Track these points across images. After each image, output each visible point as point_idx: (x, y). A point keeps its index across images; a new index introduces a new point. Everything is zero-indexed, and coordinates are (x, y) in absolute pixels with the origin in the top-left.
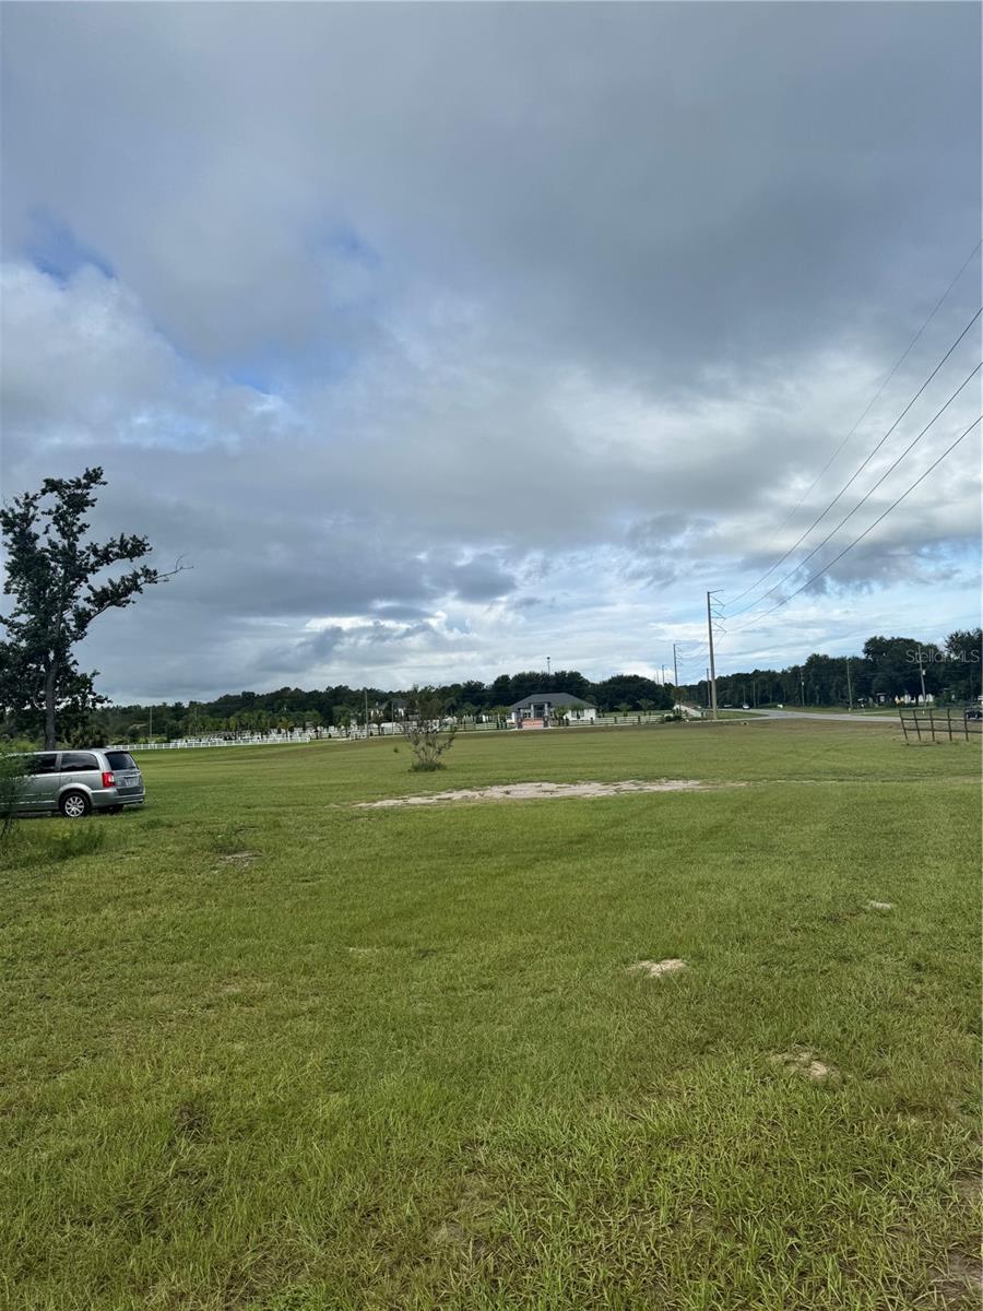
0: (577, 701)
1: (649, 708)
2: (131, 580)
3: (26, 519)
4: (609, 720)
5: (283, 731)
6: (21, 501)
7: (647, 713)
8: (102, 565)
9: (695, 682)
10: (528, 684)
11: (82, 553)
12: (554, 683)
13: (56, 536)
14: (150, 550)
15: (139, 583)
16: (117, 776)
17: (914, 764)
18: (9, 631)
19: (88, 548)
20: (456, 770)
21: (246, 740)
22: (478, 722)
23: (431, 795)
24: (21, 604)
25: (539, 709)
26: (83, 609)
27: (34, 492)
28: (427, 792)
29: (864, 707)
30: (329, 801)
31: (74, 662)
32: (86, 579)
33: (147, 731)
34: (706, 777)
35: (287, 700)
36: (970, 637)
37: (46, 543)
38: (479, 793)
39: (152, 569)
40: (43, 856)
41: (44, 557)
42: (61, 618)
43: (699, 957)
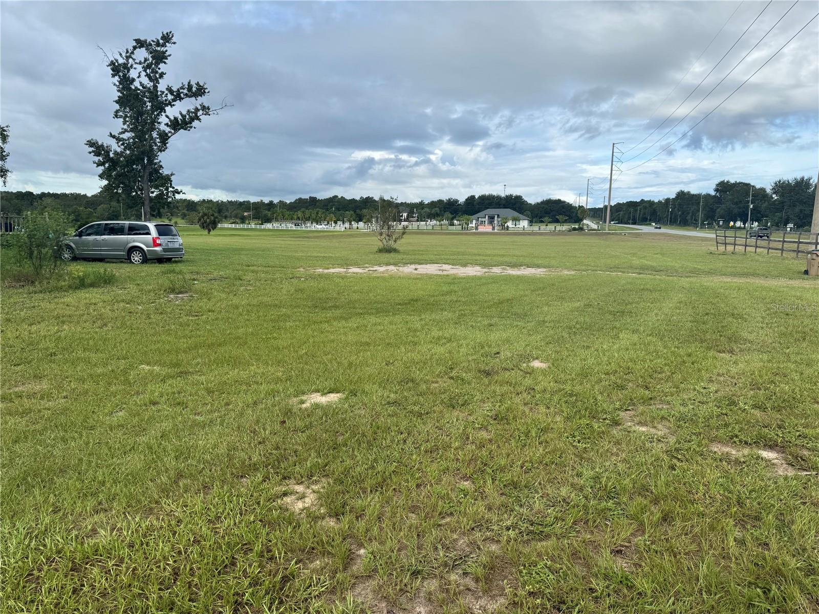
0: (516, 214)
1: (565, 221)
2: (194, 112)
3: (127, 68)
4: (535, 228)
5: (330, 223)
6: (124, 55)
7: (562, 224)
8: (176, 101)
9: (601, 206)
10: (487, 202)
11: (163, 92)
12: (504, 202)
13: (145, 80)
14: (209, 92)
15: (198, 115)
16: (163, 240)
17: (702, 266)
18: (118, 143)
19: (167, 89)
20: (404, 253)
21: (306, 227)
22: (451, 225)
23: (367, 267)
24: (126, 125)
25: (491, 218)
26: (164, 131)
27: (130, 48)
28: (367, 265)
29: (708, 228)
30: (301, 266)
31: (161, 166)
32: (165, 110)
33: (250, 217)
34: (553, 267)
35: (336, 203)
36: (789, 184)
37: (139, 84)
38: (398, 268)
39: (207, 106)
40: (65, 286)
41: (138, 94)
42: (151, 136)
43: (354, 393)
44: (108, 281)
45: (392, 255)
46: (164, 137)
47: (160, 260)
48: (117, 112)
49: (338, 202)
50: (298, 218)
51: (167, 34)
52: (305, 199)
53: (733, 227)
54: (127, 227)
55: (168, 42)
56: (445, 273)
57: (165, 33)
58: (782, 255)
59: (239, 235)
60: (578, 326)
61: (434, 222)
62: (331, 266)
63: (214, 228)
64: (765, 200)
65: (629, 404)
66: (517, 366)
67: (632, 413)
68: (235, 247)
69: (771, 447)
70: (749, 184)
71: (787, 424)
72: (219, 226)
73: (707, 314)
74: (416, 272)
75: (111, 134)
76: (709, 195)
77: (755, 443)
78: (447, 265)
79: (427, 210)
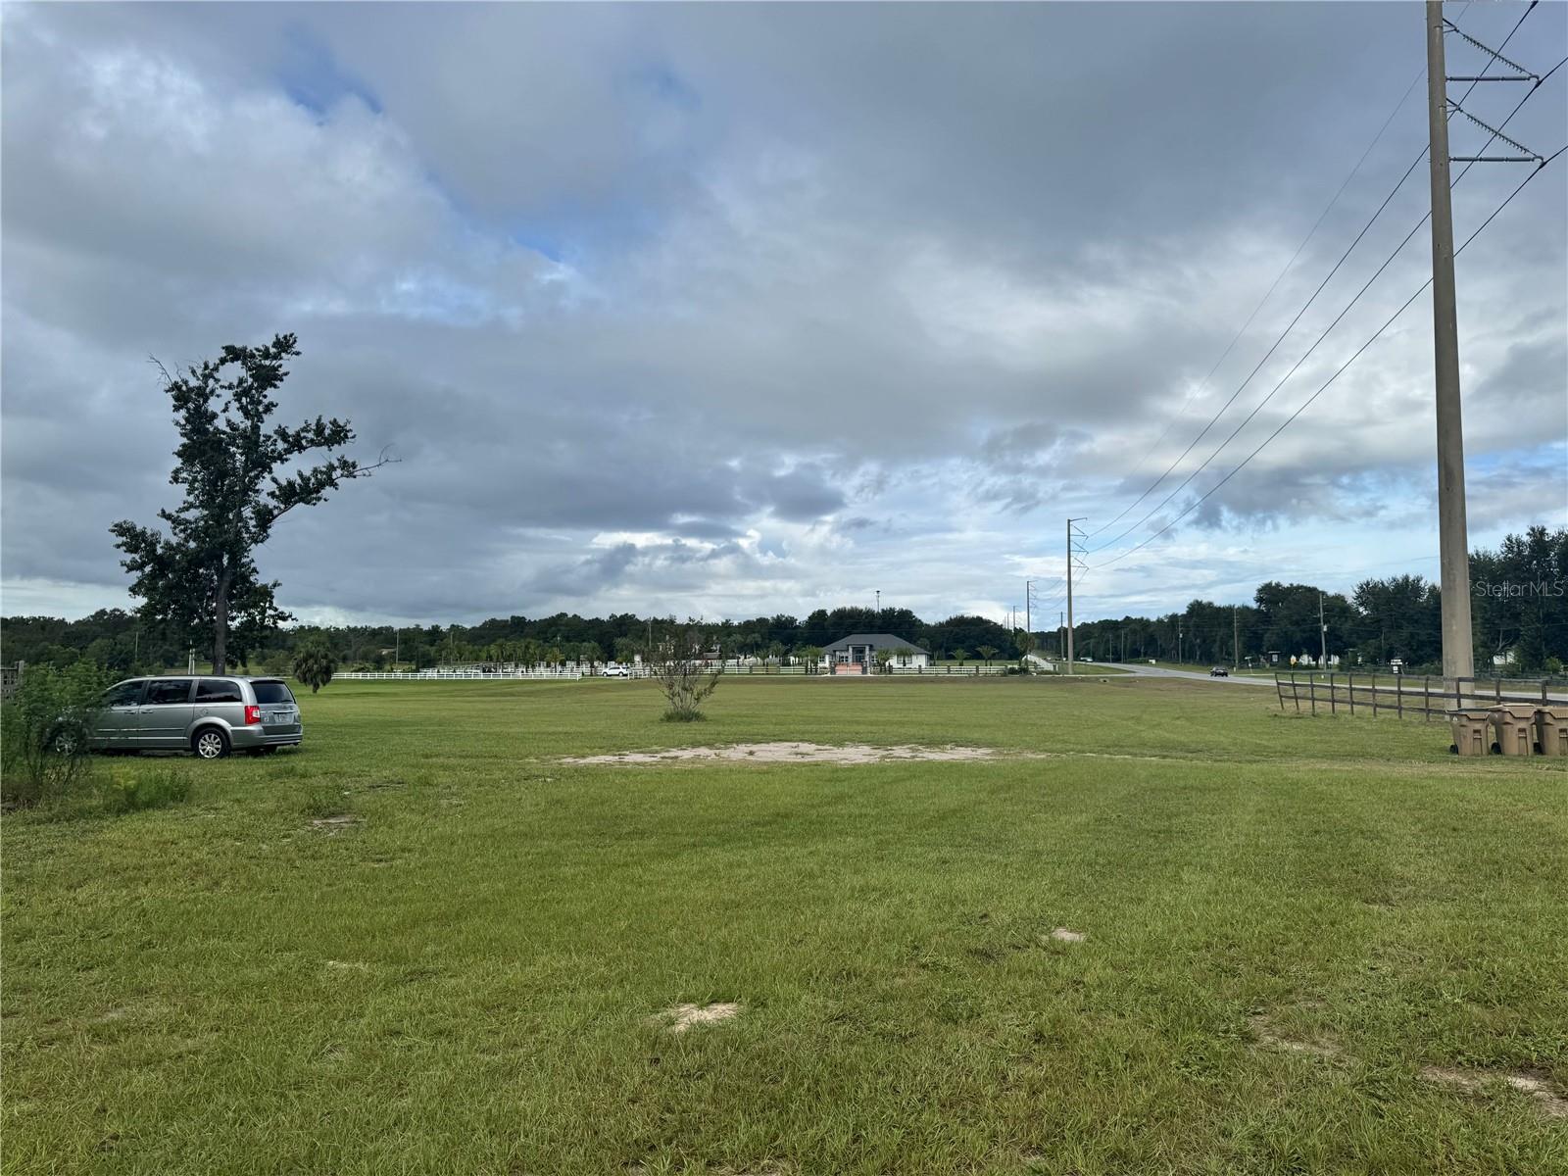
0: (904, 644)
1: (993, 657)
2: (324, 473)
3: (203, 394)
4: (941, 669)
5: (553, 664)
6: (199, 372)
7: (989, 662)
8: (291, 453)
9: (1054, 629)
11: (268, 437)
12: (879, 622)
13: (237, 417)
14: (353, 437)
15: (334, 477)
16: (265, 711)
17: (1269, 740)
18: (175, 528)
19: (276, 432)
20: (717, 722)
21: (507, 674)
22: (784, 665)
23: (657, 752)
24: (192, 496)
25: (859, 652)
26: (266, 506)
27: (213, 361)
28: (655, 748)
29: (1252, 668)
30: (530, 754)
31: (255, 570)
32: (271, 469)
33: (394, 658)
34: (1002, 745)
35: (562, 628)
36: (1384, 588)
37: (225, 423)
38: (717, 751)
39: (350, 461)
40: (97, 807)
41: (222, 440)
42: (239, 515)
43: (759, 1003)
44: (177, 795)
45: (694, 725)
46: (265, 518)
47: (256, 750)
48: (177, 472)
49: (567, 625)
50: (490, 658)
51: (285, 337)
52: (502, 621)
53: (1298, 666)
54: (195, 686)
55: (285, 351)
56: (807, 759)
57: (281, 337)
58: (1400, 717)
59: (377, 694)
60: (1101, 860)
61: (752, 660)
62: (587, 750)
63: (326, 681)
64: (1346, 617)
65: (1257, 1003)
66: (1032, 940)
67: (1267, 1019)
68: (380, 718)
69: (1525, 1068)
70: (1315, 589)
71: (1535, 1028)
72: (335, 676)
73: (1317, 832)
74: (751, 758)
75: (163, 511)
76: (1247, 608)
77: (1494, 1062)
78: (806, 744)
79: (738, 637)
